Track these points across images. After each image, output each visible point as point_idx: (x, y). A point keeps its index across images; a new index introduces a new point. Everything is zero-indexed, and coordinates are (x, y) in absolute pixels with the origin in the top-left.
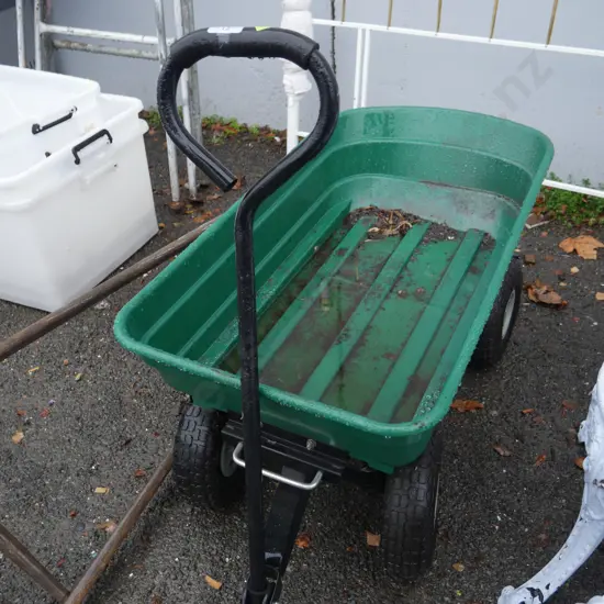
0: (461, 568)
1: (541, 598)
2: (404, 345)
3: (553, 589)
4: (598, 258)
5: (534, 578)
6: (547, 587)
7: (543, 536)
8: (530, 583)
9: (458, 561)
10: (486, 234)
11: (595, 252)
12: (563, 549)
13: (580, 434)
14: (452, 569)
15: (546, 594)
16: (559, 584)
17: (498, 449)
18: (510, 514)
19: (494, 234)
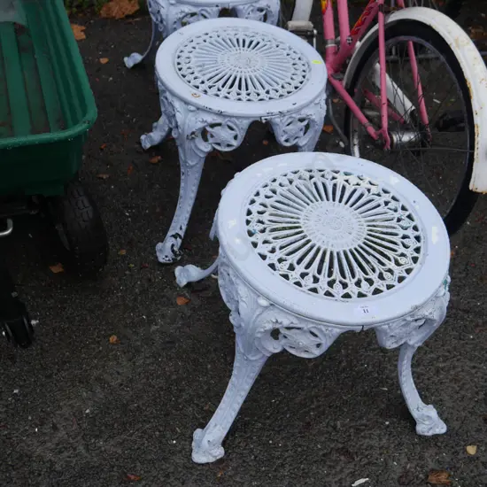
0: (123, 252)
1: (180, 237)
2: (9, 113)
3: (184, 228)
4: (87, 37)
5: (171, 229)
6: (181, 228)
7: (158, 210)
8: (170, 233)
9: (119, 250)
10: (15, 23)
11: (82, 33)
12: (180, 200)
13: (143, 145)
14: (119, 256)
15: (182, 233)
16: (186, 223)
17: (101, 176)
18: (131, 208)
19: (22, 21)
